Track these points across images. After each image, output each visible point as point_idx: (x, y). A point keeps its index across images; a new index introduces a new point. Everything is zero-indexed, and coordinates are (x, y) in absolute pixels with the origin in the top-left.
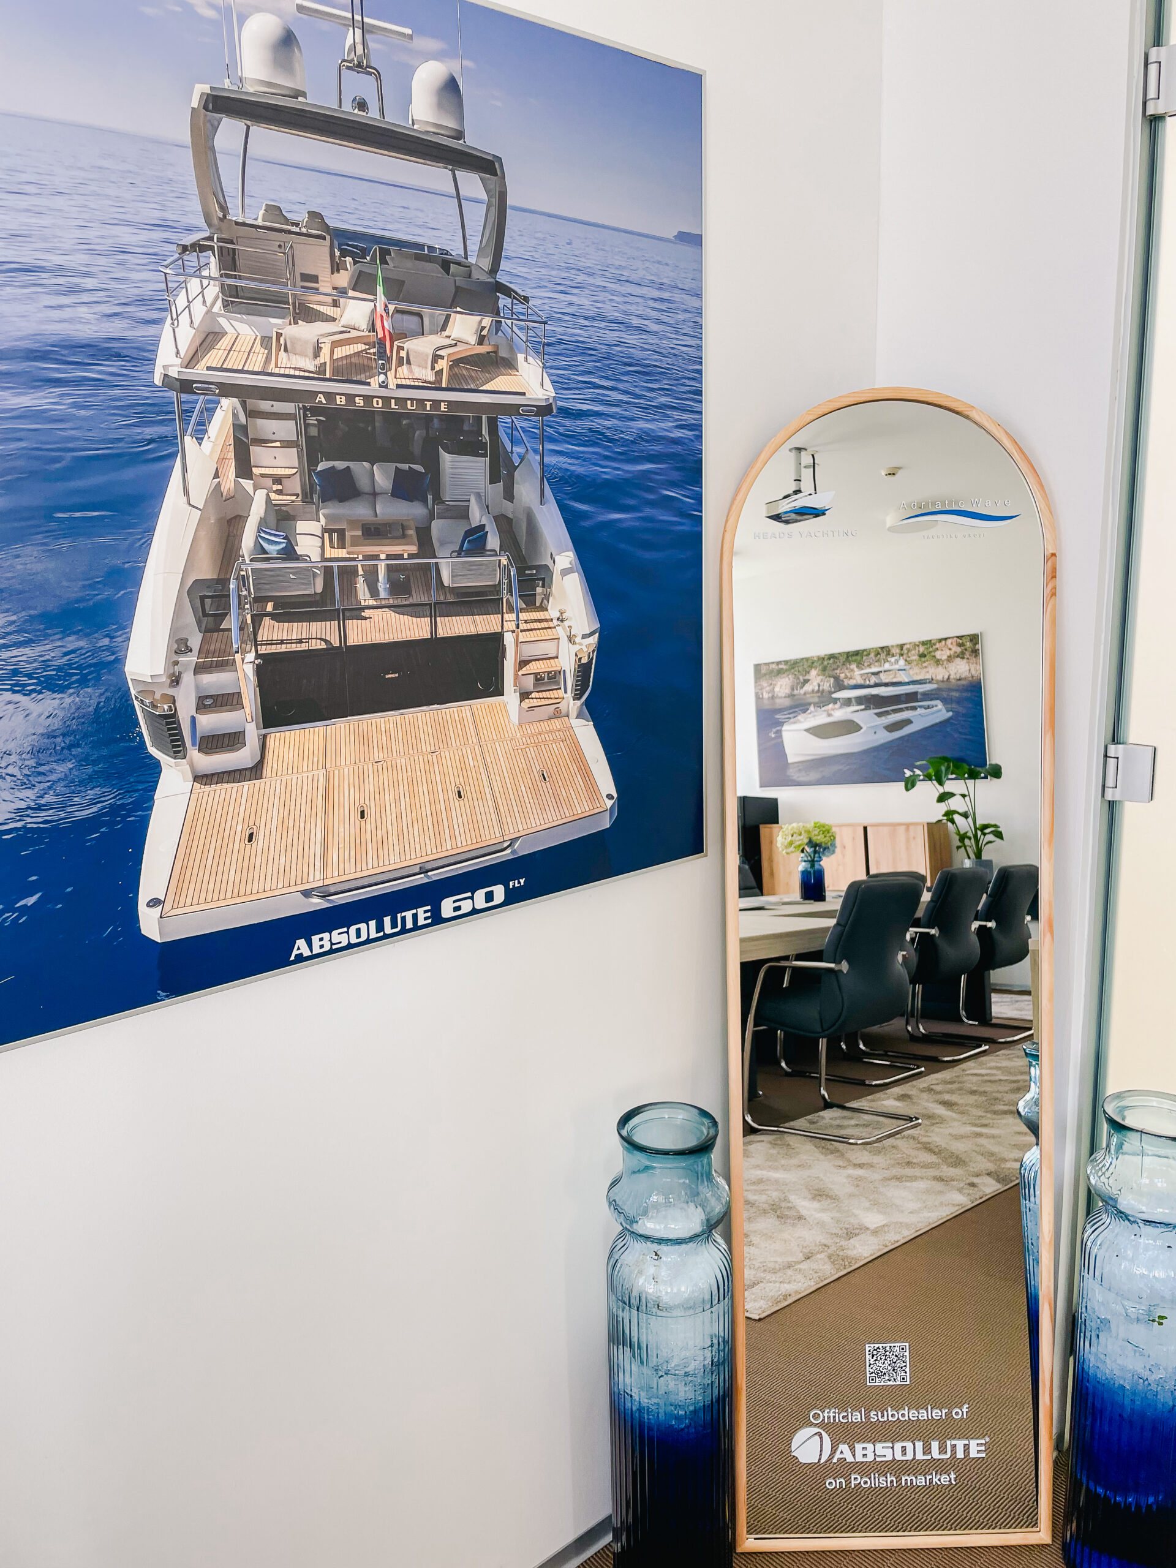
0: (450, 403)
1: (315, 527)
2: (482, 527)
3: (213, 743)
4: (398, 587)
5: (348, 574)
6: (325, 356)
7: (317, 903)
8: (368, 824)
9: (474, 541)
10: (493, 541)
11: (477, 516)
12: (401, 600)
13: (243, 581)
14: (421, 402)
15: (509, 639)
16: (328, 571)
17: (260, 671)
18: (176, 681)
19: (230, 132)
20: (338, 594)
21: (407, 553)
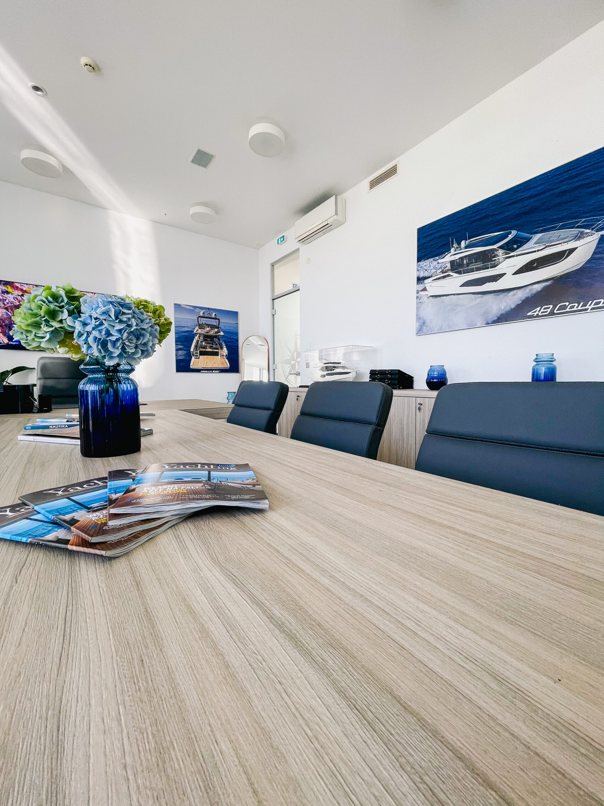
0: (215, 335)
1: (204, 342)
6: (205, 332)
7: (203, 368)
8: (207, 364)
10: (218, 344)
12: (210, 348)
13: (198, 345)
14: (212, 335)
17: (200, 352)
18: (194, 351)
19: (200, 318)
20: (205, 347)
21: (211, 345)
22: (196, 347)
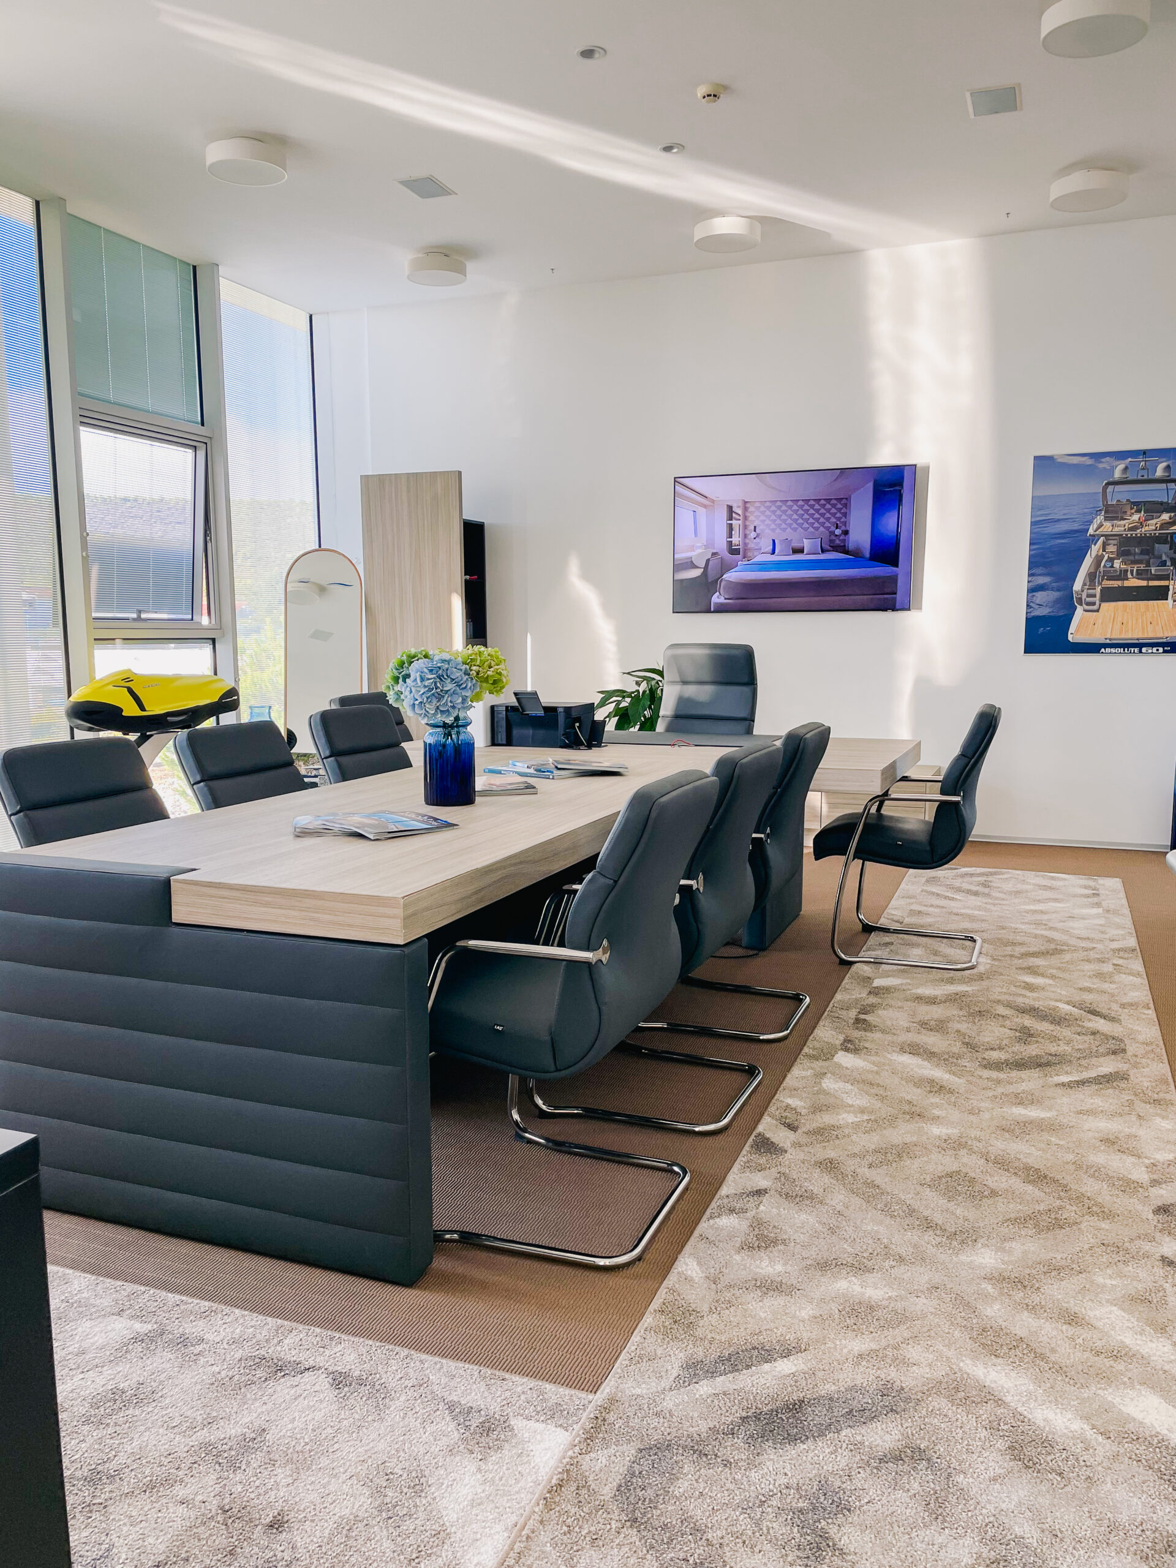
0: (1159, 534)
1: (1119, 561)
2: (1166, 561)
3: (1088, 604)
4: (1138, 573)
5: (1126, 571)
6: (1126, 527)
7: (1108, 641)
8: (1124, 626)
9: (1164, 564)
10: (1169, 563)
11: (1164, 558)
12: (1140, 577)
13: (1100, 572)
14: (1151, 534)
15: (1171, 587)
16: (1121, 571)
17: (1101, 590)
18: (1083, 591)
19: (1110, 488)
20: (1122, 575)
21: (1142, 566)
22: (1092, 576)
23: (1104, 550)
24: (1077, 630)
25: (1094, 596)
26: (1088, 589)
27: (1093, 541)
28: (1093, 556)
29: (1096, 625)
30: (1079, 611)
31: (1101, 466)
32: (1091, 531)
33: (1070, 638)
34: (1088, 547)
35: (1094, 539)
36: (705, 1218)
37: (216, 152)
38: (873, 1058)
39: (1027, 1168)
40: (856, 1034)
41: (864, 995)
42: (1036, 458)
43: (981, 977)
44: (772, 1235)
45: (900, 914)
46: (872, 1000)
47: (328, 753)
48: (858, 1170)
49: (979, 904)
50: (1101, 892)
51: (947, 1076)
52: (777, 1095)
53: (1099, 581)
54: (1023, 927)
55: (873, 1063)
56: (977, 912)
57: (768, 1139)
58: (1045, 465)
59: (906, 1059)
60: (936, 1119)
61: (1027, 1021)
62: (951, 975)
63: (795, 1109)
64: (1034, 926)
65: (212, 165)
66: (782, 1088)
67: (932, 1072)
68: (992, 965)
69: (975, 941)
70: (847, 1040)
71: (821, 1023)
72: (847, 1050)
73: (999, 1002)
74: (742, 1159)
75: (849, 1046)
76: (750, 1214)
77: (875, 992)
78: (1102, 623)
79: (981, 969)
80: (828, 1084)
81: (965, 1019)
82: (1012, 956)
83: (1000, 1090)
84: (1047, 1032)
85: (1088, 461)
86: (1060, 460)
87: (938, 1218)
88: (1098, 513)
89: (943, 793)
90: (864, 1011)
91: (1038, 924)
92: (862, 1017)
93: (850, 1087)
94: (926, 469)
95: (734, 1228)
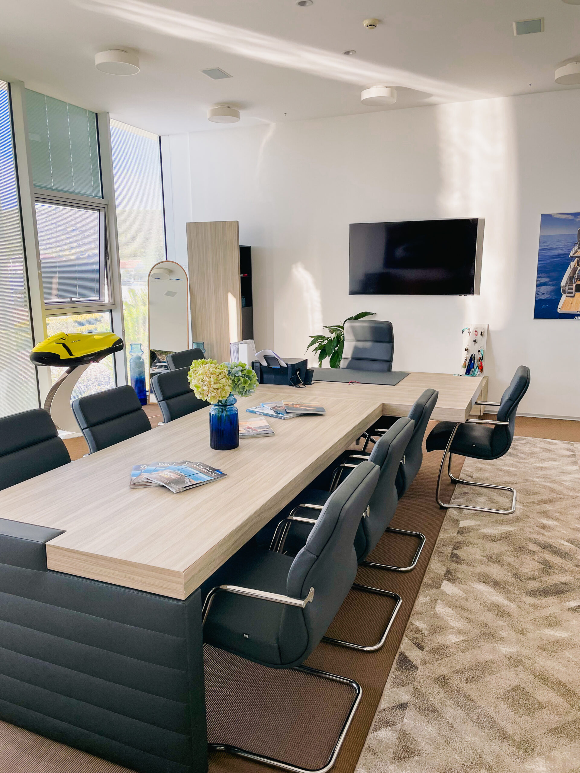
3: (569, 293)
7: (579, 313)
13: (575, 276)
17: (576, 286)
18: (566, 286)
22: (571, 279)
23: (578, 265)
24: (562, 307)
25: (572, 289)
26: (569, 285)
27: (572, 260)
28: (572, 268)
29: (573, 305)
30: (564, 297)
31: (578, 220)
32: (571, 255)
33: (559, 311)
34: (570, 263)
35: (573, 258)
36: (371, 731)
37: (101, 58)
38: (463, 586)
39: (559, 683)
40: (453, 566)
41: (455, 534)
42: (542, 215)
43: (518, 520)
44: (412, 746)
45: (470, 470)
46: (460, 538)
47: (161, 399)
48: (460, 685)
49: (512, 462)
50: (577, 453)
51: (506, 602)
52: (410, 618)
53: (575, 281)
54: (537, 480)
55: (464, 591)
56: (511, 469)
57: (406, 657)
58: (547, 219)
59: (481, 587)
60: (502, 639)
61: (547, 556)
62: (502, 518)
63: (421, 631)
64: (542, 480)
65: (99, 65)
66: (413, 612)
67: (497, 598)
68: (524, 510)
69: (513, 492)
70: (448, 572)
71: (432, 557)
72: (448, 579)
73: (530, 540)
74: (392, 675)
75: (450, 576)
76: (398, 726)
77: (461, 531)
78: (576, 303)
79: (518, 513)
80: (439, 609)
81: (512, 553)
82: (533, 503)
83: (537, 614)
84: (559, 564)
85: (571, 217)
86: (555, 217)
87: (510, 729)
88: (575, 245)
89: (498, 420)
90: (456, 548)
91: (545, 477)
92: (455, 552)
93: (452, 612)
94: (483, 221)
95: (389, 740)
